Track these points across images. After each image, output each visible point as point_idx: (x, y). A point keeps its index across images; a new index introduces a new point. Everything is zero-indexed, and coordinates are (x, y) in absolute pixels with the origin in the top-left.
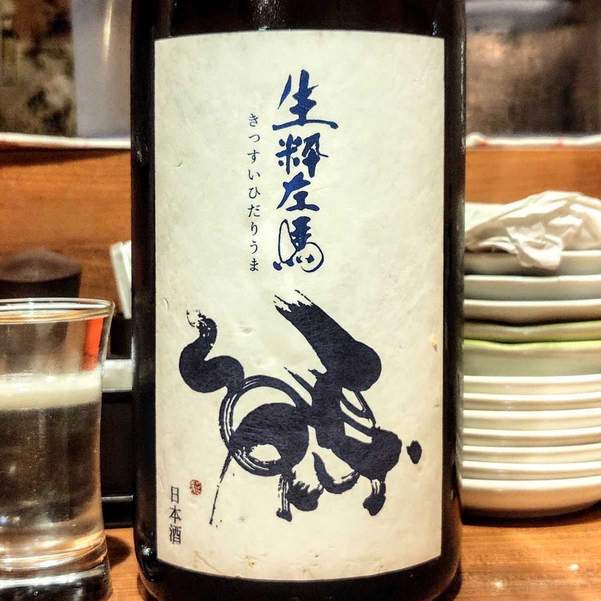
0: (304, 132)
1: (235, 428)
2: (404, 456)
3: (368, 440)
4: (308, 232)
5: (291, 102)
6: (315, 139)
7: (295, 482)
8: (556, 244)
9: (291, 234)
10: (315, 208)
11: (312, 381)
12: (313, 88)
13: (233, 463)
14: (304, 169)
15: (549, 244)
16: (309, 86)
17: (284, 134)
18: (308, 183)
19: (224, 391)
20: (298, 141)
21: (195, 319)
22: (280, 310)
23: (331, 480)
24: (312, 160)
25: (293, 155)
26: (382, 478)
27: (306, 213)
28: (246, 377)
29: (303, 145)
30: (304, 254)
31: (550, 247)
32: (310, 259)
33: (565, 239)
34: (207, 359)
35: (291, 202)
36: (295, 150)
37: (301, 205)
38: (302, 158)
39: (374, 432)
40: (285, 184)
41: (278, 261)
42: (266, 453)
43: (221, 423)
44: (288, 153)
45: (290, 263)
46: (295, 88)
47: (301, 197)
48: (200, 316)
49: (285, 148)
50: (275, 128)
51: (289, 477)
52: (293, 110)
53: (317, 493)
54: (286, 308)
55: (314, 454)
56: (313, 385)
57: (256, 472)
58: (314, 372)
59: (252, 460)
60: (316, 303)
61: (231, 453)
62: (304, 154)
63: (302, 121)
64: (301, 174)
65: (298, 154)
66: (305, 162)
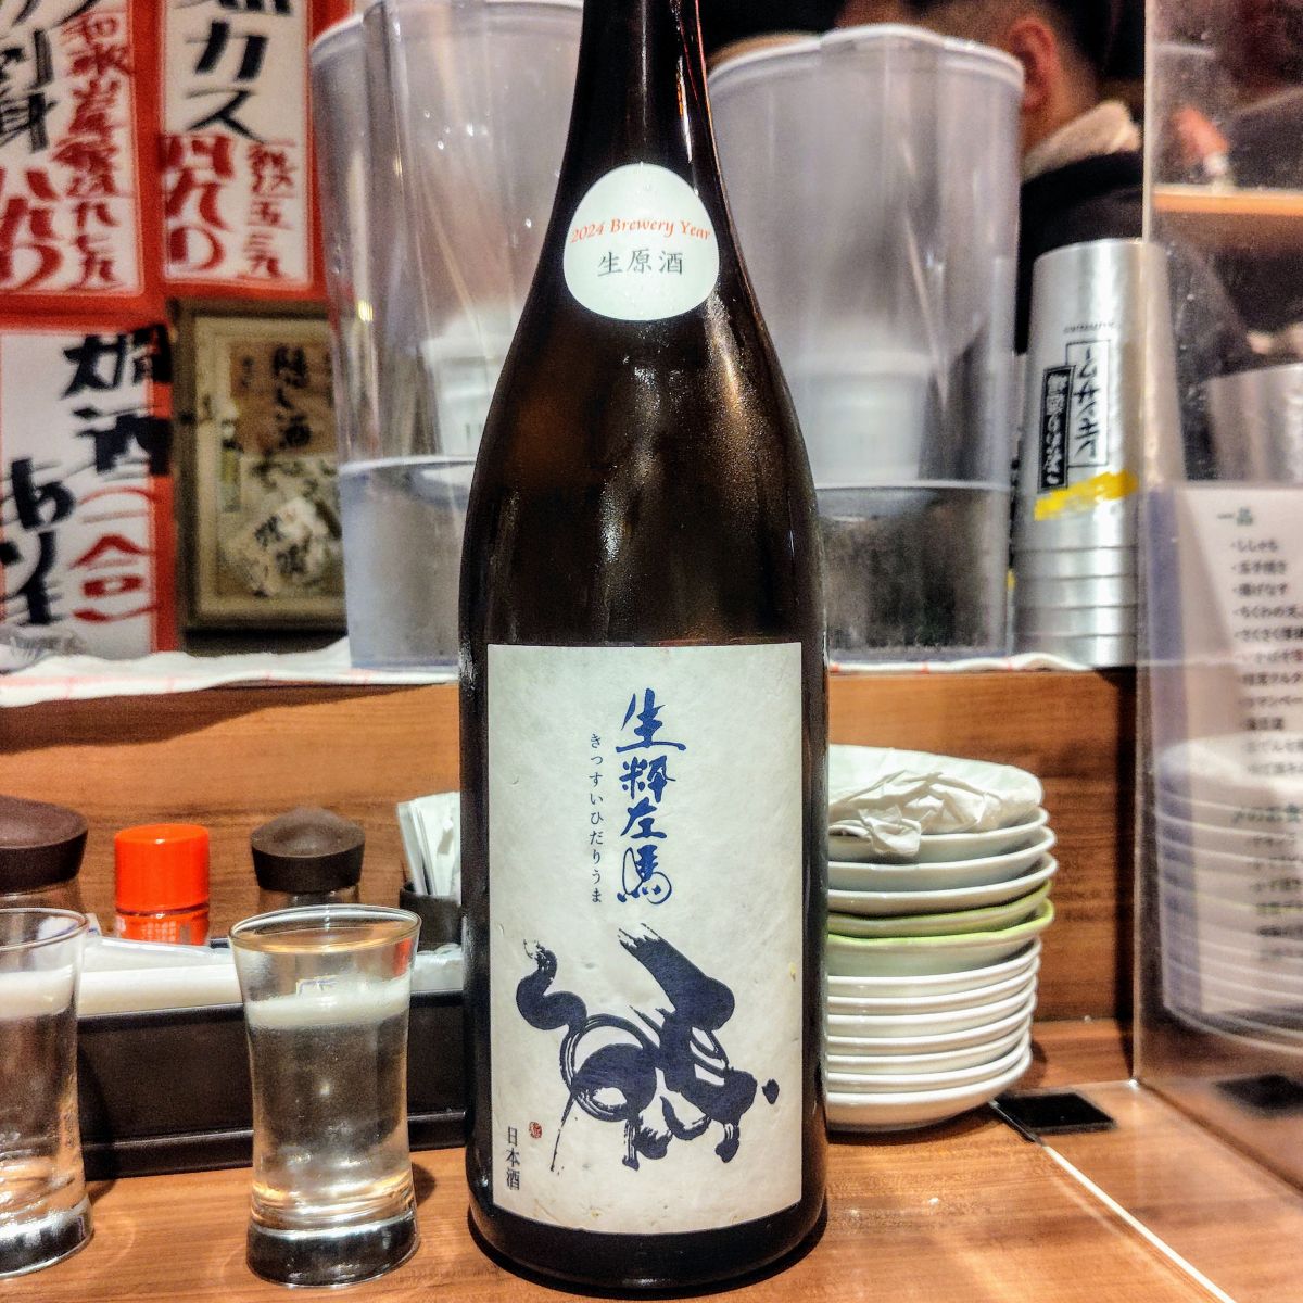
0: (650, 754)
1: (577, 1068)
2: (760, 1096)
3: (719, 1082)
4: (655, 861)
5: (636, 722)
6: (661, 761)
7: (642, 1128)
8: (914, 828)
9: (636, 863)
10: (662, 835)
11: (660, 1021)
12: (659, 708)
13: (576, 1107)
14: (649, 793)
15: (907, 829)
16: (655, 706)
17: (628, 757)
18: (654, 809)
19: (565, 1029)
20: (644, 764)
21: (534, 950)
22: (625, 945)
23: (681, 1125)
24: (658, 784)
25: (638, 779)
26: (736, 1122)
27: (652, 840)
28: (589, 1015)
29: (649, 769)
30: (650, 884)
31: (907, 832)
32: (657, 890)
33: (924, 823)
34: (546, 994)
35: (636, 829)
36: (640, 773)
37: (646, 832)
38: (647, 782)
39: (727, 1073)
40: (629, 810)
41: (623, 893)
42: (611, 1096)
43: (562, 1063)
44: (632, 777)
45: (635, 894)
46: (640, 708)
47: (646, 824)
48: (538, 947)
49: (629, 771)
50: (619, 750)
51: (635, 1122)
52: (638, 731)
53: (666, 1140)
54: (631, 943)
55: (663, 1099)
56: (661, 1025)
57: (600, 1117)
58: (662, 1012)
59: (596, 1103)
60: (663, 937)
61: (573, 1096)
62: (649, 779)
63: (647, 743)
64: (647, 799)
65: (643, 778)
66: (650, 786)
